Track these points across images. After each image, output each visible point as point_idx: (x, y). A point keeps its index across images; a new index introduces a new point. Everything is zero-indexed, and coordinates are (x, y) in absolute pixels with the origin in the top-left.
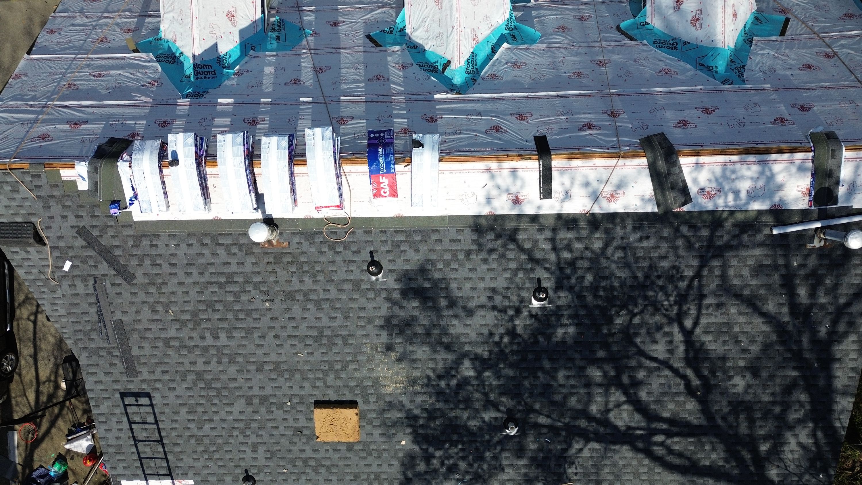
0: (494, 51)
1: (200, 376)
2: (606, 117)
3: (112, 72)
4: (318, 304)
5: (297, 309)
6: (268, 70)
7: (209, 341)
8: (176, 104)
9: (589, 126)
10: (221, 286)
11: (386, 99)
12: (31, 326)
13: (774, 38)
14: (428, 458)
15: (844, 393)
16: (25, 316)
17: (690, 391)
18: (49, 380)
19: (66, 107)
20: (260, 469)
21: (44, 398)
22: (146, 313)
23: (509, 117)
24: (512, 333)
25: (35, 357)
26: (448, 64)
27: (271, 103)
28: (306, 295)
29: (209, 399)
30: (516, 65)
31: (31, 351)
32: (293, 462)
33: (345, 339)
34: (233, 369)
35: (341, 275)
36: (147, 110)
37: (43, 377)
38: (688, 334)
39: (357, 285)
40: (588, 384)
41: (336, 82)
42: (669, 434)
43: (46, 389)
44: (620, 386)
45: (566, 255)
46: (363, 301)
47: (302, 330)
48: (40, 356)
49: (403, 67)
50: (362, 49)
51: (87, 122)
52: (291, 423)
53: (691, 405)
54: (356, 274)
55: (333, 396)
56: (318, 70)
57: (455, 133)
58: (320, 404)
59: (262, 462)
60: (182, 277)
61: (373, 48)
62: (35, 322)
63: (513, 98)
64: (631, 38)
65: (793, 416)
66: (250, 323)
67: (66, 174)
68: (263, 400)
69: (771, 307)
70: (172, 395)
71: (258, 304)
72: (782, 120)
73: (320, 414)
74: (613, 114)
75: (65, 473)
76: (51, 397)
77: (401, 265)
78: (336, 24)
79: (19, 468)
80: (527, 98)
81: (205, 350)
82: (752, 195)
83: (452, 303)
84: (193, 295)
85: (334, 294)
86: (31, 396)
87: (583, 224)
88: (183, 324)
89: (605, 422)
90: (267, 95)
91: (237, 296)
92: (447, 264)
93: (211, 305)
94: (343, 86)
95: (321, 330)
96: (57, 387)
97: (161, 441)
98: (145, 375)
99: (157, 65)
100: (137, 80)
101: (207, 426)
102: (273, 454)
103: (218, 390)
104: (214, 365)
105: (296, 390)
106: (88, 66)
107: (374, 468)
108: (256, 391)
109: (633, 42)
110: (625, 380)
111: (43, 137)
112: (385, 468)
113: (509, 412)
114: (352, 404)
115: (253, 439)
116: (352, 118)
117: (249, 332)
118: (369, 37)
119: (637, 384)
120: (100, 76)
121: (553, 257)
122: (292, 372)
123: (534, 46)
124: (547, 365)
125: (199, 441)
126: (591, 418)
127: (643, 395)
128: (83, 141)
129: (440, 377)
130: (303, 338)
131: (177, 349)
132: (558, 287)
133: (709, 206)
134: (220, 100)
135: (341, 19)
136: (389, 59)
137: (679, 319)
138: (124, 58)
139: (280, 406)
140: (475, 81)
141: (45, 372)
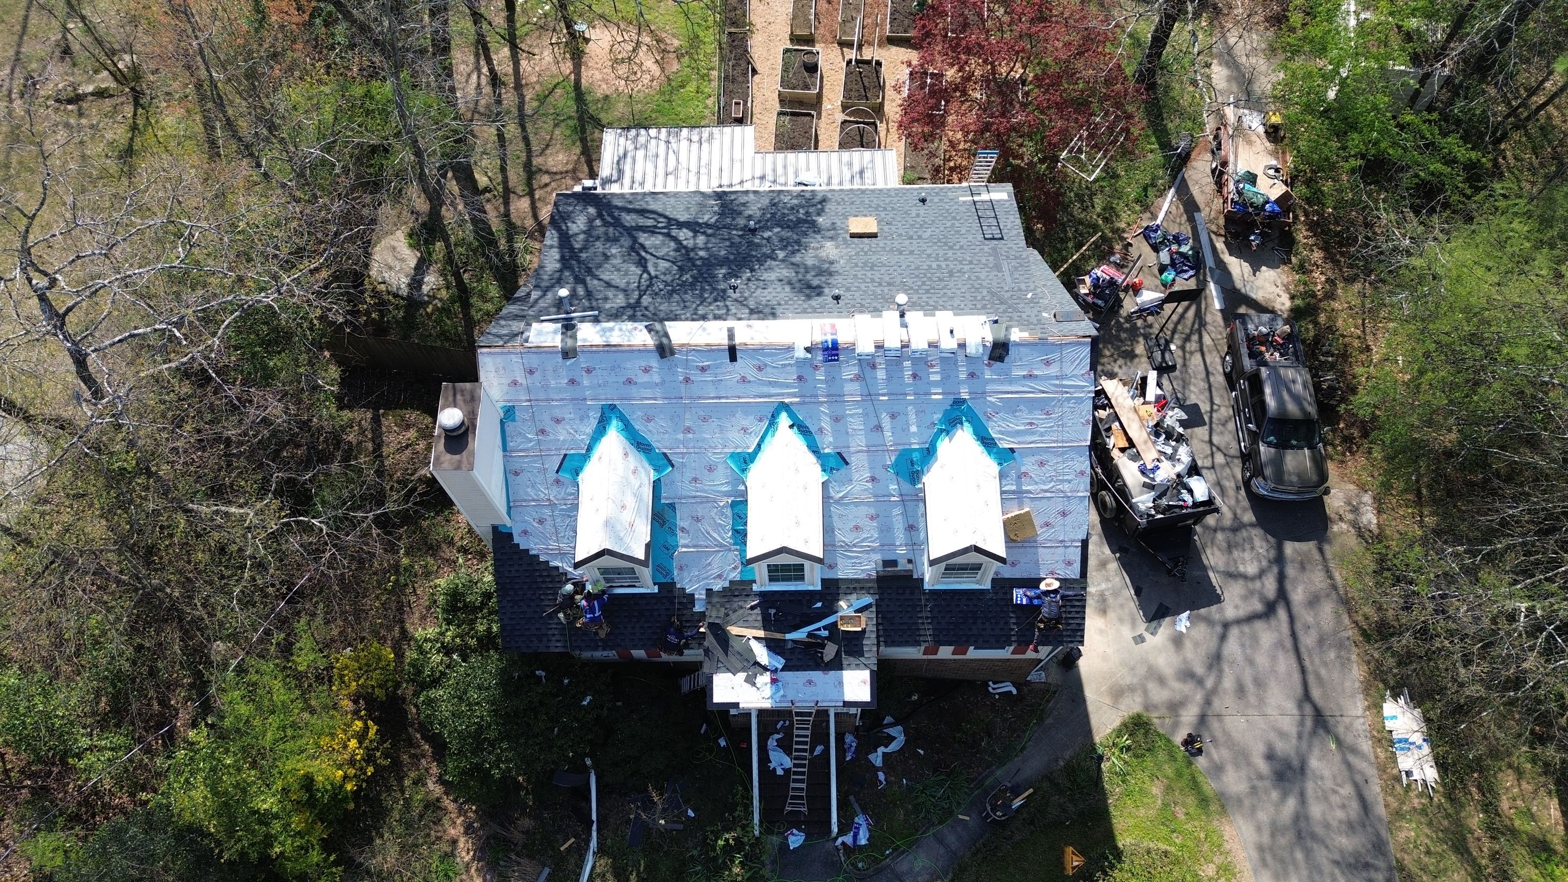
0: (759, 446)
1: (951, 248)
2: (692, 378)
3: (1022, 428)
4: (873, 281)
5: (887, 278)
6: (914, 429)
7: (943, 265)
8: (970, 393)
9: (703, 369)
10: (934, 288)
11: (830, 399)
12: (1217, 401)
13: (572, 452)
14: (807, 213)
15: (551, 247)
16: (1223, 409)
17: (643, 247)
18: (1191, 353)
19: (1043, 392)
20: (915, 205)
21: (1195, 337)
22: (983, 276)
23: (752, 379)
24: (752, 270)
25: (1208, 373)
26: (791, 427)
27: (906, 395)
28: (880, 285)
29: (946, 237)
30: (745, 430)
31: (1212, 379)
32: (893, 209)
33: (856, 265)
34: (929, 252)
35: (857, 294)
36: (989, 388)
37: (1198, 356)
38: (645, 270)
39: (848, 289)
40: (707, 249)
41: (865, 415)
42: (655, 227)
43: (1192, 346)
44: (685, 247)
45: (720, 304)
46: (845, 282)
47: (883, 270)
48: (1203, 375)
49: (821, 430)
50: (852, 449)
51: (1024, 377)
52: (893, 228)
53: (641, 240)
54: (848, 294)
55: (865, 240)
56: (879, 428)
57: (785, 365)
58: (873, 236)
59: (914, 209)
60: (958, 292)
61: (843, 451)
62: (1212, 403)
63: (748, 397)
64: (665, 454)
65: (582, 236)
66: (916, 272)
67: (1025, 335)
68: (911, 238)
69: (596, 282)
70: (970, 238)
71: (911, 281)
72: (589, 371)
73: (873, 229)
74: (687, 380)
75: (1161, 273)
76: (1187, 339)
77: (820, 299)
78: (873, 479)
79: (1209, 279)
80: (739, 397)
81: (946, 260)
82: (612, 329)
83: (790, 283)
84: (951, 284)
85: (863, 287)
86: (1207, 340)
87: (710, 316)
88: (959, 271)
89: (695, 232)
90: (911, 403)
91: (924, 283)
92: (791, 299)
93: (940, 280)
94: (860, 411)
95: (872, 269)
96: (1182, 348)
97: (979, 217)
98: (986, 248)
99: (994, 436)
100: (1004, 420)
101: (949, 224)
102: (906, 213)
103: (939, 241)
104: (941, 253)
105: (889, 243)
106: (1042, 435)
107: (840, 208)
108: (914, 242)
109: (665, 451)
110: (683, 251)
111: (1048, 363)
112: (833, 208)
113: (754, 235)
114: (853, 236)
115: (918, 220)
116: (851, 380)
117: (917, 268)
118: (847, 463)
119: (677, 250)
120: (1031, 424)
121: (728, 303)
122: (891, 250)
123: (732, 450)
124: (732, 257)
125: (954, 218)
126: (704, 233)
127: (672, 244)
128: (1021, 359)
129: (799, 250)
130: (884, 265)
131: (964, 260)
132: (724, 291)
133: (636, 324)
134: (940, 397)
135: (869, 485)
136: (831, 439)
137: (651, 278)
138: (1019, 443)
139: (900, 235)
140: (773, 416)
141: (1196, 359)
